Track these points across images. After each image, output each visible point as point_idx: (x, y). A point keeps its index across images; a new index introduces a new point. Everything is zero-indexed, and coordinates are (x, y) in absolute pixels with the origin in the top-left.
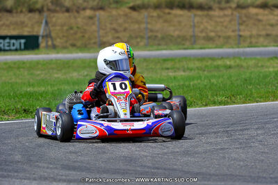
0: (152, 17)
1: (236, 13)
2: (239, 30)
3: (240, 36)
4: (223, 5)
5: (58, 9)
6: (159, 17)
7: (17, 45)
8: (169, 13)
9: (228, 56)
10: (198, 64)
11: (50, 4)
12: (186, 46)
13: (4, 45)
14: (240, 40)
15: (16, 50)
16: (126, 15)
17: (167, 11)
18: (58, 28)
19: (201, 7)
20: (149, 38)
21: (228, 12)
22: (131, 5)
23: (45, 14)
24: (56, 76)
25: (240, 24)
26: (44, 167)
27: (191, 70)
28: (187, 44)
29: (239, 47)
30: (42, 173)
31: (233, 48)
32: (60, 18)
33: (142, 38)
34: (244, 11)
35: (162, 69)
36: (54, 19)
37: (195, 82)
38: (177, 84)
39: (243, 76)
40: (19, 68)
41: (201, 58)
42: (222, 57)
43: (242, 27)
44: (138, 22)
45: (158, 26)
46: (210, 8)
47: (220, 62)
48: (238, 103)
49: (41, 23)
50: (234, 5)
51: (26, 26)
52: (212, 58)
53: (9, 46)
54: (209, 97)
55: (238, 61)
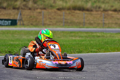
0: (66, 13)
1: (103, 13)
2: (104, 21)
3: (104, 23)
5: (26, 8)
6: (69, 13)
7: (7, 23)
8: (74, 12)
9: (98, 32)
10: (85, 34)
11: (22, 6)
13: (2, 23)
14: (104, 25)
15: (7, 25)
16: (55, 12)
17: (73, 11)
18: (25, 16)
19: (88, 10)
20: (65, 22)
21: (100, 12)
22: (57, 8)
23: (20, 10)
24: (23, 37)
25: (104, 18)
27: (82, 37)
28: (81, 26)
29: (103, 28)
31: (100, 28)
32: (26, 12)
33: (62, 22)
34: (106, 13)
35: (70, 36)
36: (24, 13)
37: (84, 42)
38: (76, 43)
39: (105, 41)
40: (7, 33)
41: (87, 32)
42: (96, 32)
43: (105, 19)
44: (60, 15)
45: (69, 17)
46: (92, 11)
47: (95, 34)
48: (102, 52)
49: (18, 14)
50: (102, 10)
51: (12, 15)
52: (92, 32)
53: (4, 23)
54: (90, 49)
55: (103, 34)
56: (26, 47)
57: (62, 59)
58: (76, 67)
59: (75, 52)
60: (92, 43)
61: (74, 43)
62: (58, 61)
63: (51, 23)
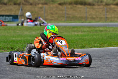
0: (68, 8)
1: (105, 7)
2: (106, 15)
3: (107, 17)
4: (99, 3)
5: (27, 3)
6: (71, 8)
7: (9, 19)
8: (76, 7)
9: (101, 26)
10: (88, 29)
11: (23, 2)
12: (82, 22)
13: (3, 19)
14: (106, 19)
15: (8, 21)
16: (57, 7)
17: (75, 5)
19: (90, 4)
20: (67, 17)
21: (102, 7)
22: (59, 2)
23: (21, 6)
24: (25, 33)
25: (107, 12)
26: (19, 73)
27: (85, 32)
28: (83, 20)
29: (106, 22)
30: (18, 76)
31: (103, 22)
32: (28, 8)
33: (64, 17)
34: (108, 7)
35: (72, 31)
36: (25, 8)
37: (87, 37)
38: (79, 38)
39: (108, 35)
40: (9, 29)
41: (89, 27)
42: (98, 26)
43: (107, 14)
44: (62, 10)
45: (71, 12)
46: (94, 5)
47: (97, 29)
48: (105, 47)
49: (19, 10)
50: (104, 4)
51: (13, 11)
52: (94, 27)
53: (5, 19)
54: (93, 44)
55: (105, 28)
56: (31, 44)
57: (70, 56)
58: (84, 63)
59: (78, 47)
60: (95, 38)
61: (77, 38)
62: (66, 57)
63: (52, 18)
